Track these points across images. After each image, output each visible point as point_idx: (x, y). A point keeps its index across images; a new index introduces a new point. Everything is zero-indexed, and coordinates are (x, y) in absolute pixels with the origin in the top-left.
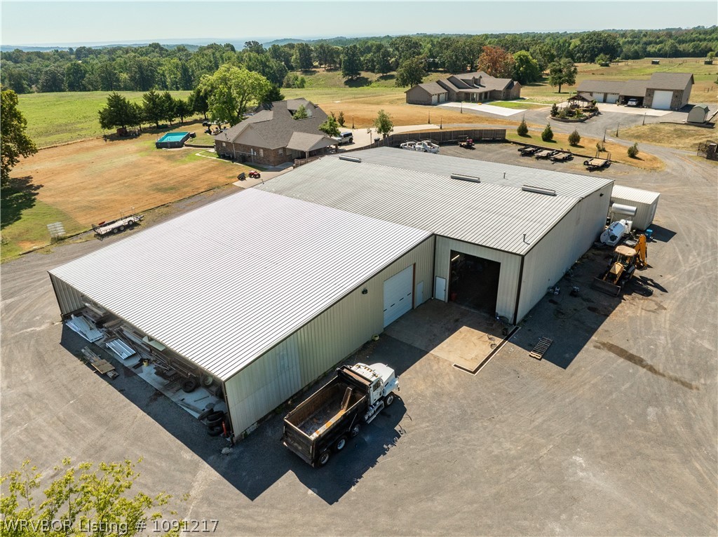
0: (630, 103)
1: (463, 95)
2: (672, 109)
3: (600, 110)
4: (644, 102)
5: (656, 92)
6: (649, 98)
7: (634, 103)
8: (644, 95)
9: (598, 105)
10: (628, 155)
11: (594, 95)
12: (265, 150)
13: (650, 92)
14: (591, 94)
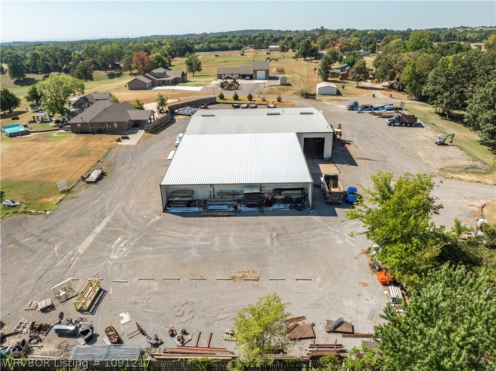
0: (246, 78)
1: (161, 82)
2: (266, 79)
3: (239, 83)
4: (253, 77)
5: (258, 72)
6: (255, 75)
7: (249, 78)
8: (252, 73)
9: (237, 80)
10: (277, 101)
11: (234, 75)
12: (118, 123)
13: (255, 72)
14: (232, 75)
